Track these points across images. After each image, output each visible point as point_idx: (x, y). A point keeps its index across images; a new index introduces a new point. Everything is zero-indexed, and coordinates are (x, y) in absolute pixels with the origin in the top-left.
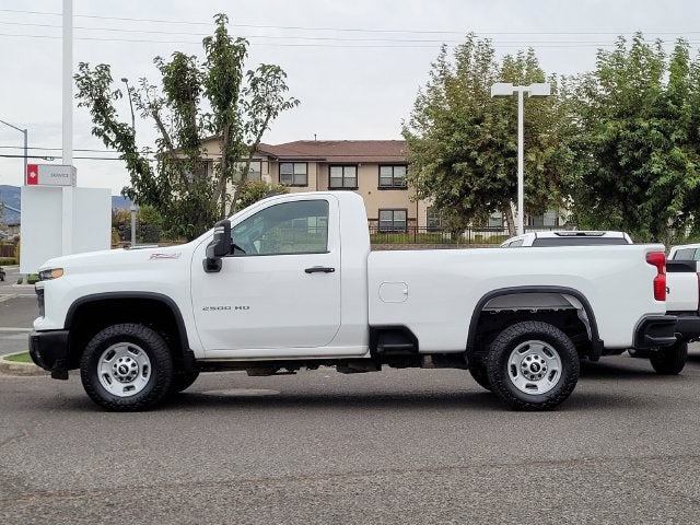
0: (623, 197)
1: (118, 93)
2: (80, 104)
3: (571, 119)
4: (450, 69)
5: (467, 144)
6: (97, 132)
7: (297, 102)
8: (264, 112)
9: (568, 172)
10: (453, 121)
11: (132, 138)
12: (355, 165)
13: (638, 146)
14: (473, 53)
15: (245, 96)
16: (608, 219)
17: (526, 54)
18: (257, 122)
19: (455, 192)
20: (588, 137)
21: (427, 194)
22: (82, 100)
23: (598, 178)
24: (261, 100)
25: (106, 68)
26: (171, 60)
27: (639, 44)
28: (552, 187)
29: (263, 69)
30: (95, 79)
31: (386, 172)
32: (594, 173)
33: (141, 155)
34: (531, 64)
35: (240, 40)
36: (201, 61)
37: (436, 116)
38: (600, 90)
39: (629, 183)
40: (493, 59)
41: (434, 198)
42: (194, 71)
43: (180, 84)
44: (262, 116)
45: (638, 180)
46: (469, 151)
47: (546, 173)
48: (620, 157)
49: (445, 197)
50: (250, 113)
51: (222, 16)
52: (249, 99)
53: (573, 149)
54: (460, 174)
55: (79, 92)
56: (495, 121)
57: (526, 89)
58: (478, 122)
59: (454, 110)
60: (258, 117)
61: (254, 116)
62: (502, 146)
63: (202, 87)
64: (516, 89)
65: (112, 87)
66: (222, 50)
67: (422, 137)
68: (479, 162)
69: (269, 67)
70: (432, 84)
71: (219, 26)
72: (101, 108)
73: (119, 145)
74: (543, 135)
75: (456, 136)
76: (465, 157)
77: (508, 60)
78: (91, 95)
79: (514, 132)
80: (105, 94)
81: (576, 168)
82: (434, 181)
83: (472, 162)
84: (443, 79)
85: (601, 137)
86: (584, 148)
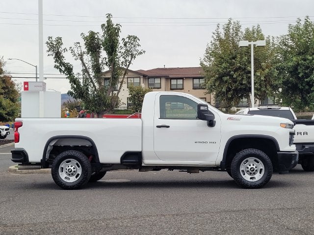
0: (301, 91)
1: (65, 50)
2: (49, 55)
3: (276, 57)
4: (221, 35)
5: (229, 68)
6: (56, 67)
7: (144, 52)
8: (130, 57)
9: (275, 80)
10: (223, 58)
11: (72, 69)
12: (182, 78)
13: (307, 68)
14: (231, 27)
15: (121, 49)
16: (295, 101)
17: (256, 27)
18: (126, 61)
19: (224, 90)
20: (284, 64)
21: (211, 91)
22: (50, 53)
23: (289, 83)
24: (128, 51)
25: (60, 39)
26: (88, 35)
27: (308, 22)
28: (268, 87)
29: (129, 37)
30: (55, 44)
31: (196, 81)
32: (288, 80)
33: (76, 77)
34: (259, 32)
35: (117, 25)
36: (101, 35)
37: (215, 56)
38: (290, 43)
39: (304, 85)
40: (241, 30)
41: (215, 93)
42: (98, 39)
43: (92, 45)
44: (129, 58)
45: (308, 83)
46: (230, 71)
47: (265, 81)
48: (299, 73)
49: (220, 92)
50: (123, 57)
51: (109, 15)
52: (123, 51)
53: (277, 70)
54: (226, 82)
55: (48, 49)
56: (241, 58)
57: (255, 43)
58: (234, 58)
59: (223, 53)
60: (127, 59)
61: (125, 58)
62: (245, 69)
63: (101, 46)
64: (250, 43)
65: (63, 47)
66: (110, 30)
67: (208, 66)
68: (235, 76)
69: (131, 36)
70: (213, 42)
71: (108, 19)
72: (58, 56)
73: (66, 72)
74: (263, 64)
75: (224, 65)
76: (228, 74)
77: (247, 30)
78: (53, 51)
79: (250, 62)
80: (60, 50)
81: (279, 78)
82: (215, 85)
83: (231, 76)
84: (218, 39)
85: (290, 64)
86: (283, 69)
